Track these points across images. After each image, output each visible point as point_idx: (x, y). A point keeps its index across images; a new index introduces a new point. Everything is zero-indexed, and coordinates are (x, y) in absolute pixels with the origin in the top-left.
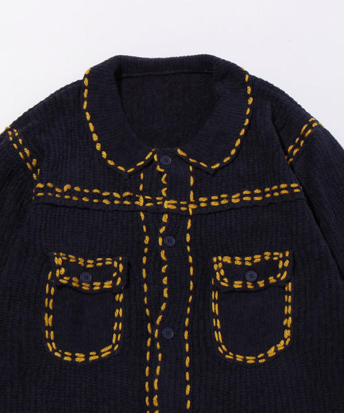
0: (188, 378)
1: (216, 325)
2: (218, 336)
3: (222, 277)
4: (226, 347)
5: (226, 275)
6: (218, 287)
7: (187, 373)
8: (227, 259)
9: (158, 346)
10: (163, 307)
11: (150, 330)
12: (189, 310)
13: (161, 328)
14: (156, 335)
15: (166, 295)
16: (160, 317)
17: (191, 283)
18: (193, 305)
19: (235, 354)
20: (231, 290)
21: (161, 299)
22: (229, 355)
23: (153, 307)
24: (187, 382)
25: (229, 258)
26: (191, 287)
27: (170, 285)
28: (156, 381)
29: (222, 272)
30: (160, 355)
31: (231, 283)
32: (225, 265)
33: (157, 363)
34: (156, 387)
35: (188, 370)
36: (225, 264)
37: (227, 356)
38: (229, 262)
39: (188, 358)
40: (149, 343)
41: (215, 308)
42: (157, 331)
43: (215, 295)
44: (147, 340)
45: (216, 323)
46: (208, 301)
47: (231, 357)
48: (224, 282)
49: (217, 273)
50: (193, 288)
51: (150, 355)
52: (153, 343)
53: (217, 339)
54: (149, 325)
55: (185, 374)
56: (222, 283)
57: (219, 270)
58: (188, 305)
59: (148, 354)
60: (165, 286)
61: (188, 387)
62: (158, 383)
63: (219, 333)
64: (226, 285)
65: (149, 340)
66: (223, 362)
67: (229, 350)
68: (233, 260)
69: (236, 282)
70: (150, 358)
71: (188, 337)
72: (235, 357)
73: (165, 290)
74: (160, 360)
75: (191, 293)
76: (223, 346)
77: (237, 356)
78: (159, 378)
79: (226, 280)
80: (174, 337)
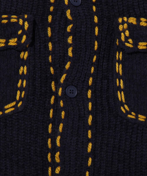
0: (90, 136)
1: (120, 86)
2: (121, 96)
3: (126, 38)
4: (129, 107)
5: (131, 36)
6: (122, 48)
7: (90, 131)
8: (133, 20)
9: (62, 104)
10: (68, 66)
11: (53, 88)
12: (93, 69)
13: (65, 86)
14: (60, 93)
15: (70, 54)
16: (64, 76)
17: (96, 43)
18: (97, 65)
19: (137, 114)
20: (136, 51)
21: (65, 58)
22: (131, 114)
23: (58, 66)
24: (89, 141)
25: (135, 19)
26: (96, 47)
27: (74, 44)
28: (59, 138)
29: (127, 33)
30: (63, 113)
31: (136, 44)
32: (131, 27)
33: (60, 121)
34: (58, 144)
35: (90, 128)
36: (130, 26)
37: (129, 116)
38: (135, 23)
39: (91, 117)
40: (52, 101)
41: (119, 68)
42: (61, 89)
43: (119, 56)
44: (51, 98)
45: (120, 83)
46: (112, 61)
47: (133, 117)
48: (128, 42)
49: (122, 34)
50: (98, 48)
51: (53, 112)
52: (57, 100)
53: (120, 99)
54: (53, 83)
55: (87, 132)
56: (126, 44)
57: (124, 31)
58: (92, 64)
59: (51, 111)
60: (70, 45)
61: (90, 145)
62: (60, 140)
63: (122, 93)
64: (131, 46)
65: (53, 98)
66: (125, 121)
67: (132, 110)
68: (139, 21)
69: (140, 43)
70: (53, 115)
71: (92, 96)
72: (137, 117)
73: (70, 50)
74: (63, 117)
75: (95, 53)
76: (126, 106)
77: (140, 116)
78: (61, 135)
79: (130, 41)
80: (77, 95)
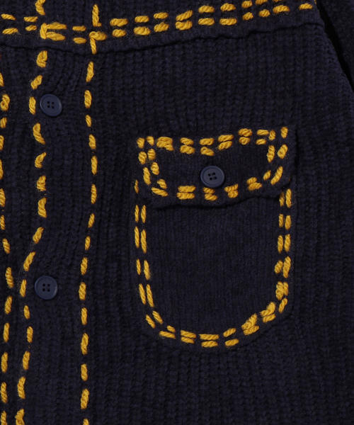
0: (84, 376)
1: (142, 273)
2: (146, 294)
3: (154, 178)
4: (161, 316)
5: (162, 174)
6: (145, 198)
7: (84, 367)
8: (165, 143)
9: (27, 313)
10: (37, 236)
11: (10, 282)
12: (88, 241)
13: (32, 277)
14: (22, 291)
15: (42, 212)
16: (31, 256)
17: (94, 189)
18: (97, 233)
19: (178, 329)
20: (173, 204)
21: (32, 221)
22: (166, 330)
23: (18, 236)
24: (83, 385)
25: (170, 140)
26: (94, 198)
27: (50, 193)
28: (22, 381)
29: (155, 168)
30: (30, 331)
31: (172, 190)
32: (161, 155)
33: (24, 346)
34: (21, 393)
35: (85, 359)
36: (161, 153)
37: (163, 333)
38: (169, 147)
39: (86, 337)
40: (8, 307)
41: (141, 239)
42: (24, 283)
43: (141, 214)
44: (5, 301)
45: (142, 268)
46: (127, 224)
47: (171, 336)
48: (158, 187)
49: (146, 170)
50: (98, 199)
51: (10, 330)
52: (17, 306)
53: (143, 300)
54: (9, 271)
55: (79, 368)
56: (153, 189)
57: (149, 165)
58: (87, 232)
59: (6, 328)
60: (42, 195)
61: (86, 394)
62: (25, 385)
63: (148, 288)
64: (163, 194)
65: (9, 301)
66: (154, 344)
67: (167, 321)
68: (177, 144)
69: (182, 188)
70: (10, 336)
71: (87, 295)
72: (178, 335)
73: (42, 204)
74: (30, 339)
75: (92, 209)
76: (156, 314)
77: (183, 333)
78: (27, 374)
79: (162, 183)
80: (57, 294)
